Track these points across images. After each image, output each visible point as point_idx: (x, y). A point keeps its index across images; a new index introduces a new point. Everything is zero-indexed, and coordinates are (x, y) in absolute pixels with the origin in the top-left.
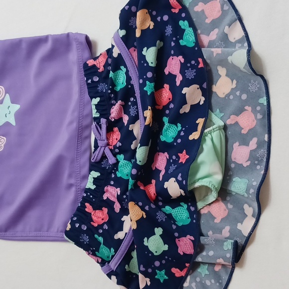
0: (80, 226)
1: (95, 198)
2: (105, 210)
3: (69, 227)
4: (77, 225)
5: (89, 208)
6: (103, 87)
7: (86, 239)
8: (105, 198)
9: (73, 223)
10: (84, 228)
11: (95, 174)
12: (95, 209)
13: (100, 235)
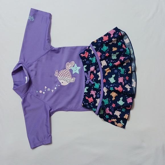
0: (86, 104)
1: (88, 95)
2: (92, 97)
3: (83, 105)
4: (85, 104)
5: (87, 98)
6: (87, 62)
7: (88, 107)
8: (91, 94)
9: (83, 103)
10: (87, 104)
11: (87, 88)
12: (89, 98)
13: (91, 105)
